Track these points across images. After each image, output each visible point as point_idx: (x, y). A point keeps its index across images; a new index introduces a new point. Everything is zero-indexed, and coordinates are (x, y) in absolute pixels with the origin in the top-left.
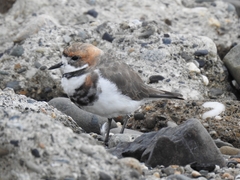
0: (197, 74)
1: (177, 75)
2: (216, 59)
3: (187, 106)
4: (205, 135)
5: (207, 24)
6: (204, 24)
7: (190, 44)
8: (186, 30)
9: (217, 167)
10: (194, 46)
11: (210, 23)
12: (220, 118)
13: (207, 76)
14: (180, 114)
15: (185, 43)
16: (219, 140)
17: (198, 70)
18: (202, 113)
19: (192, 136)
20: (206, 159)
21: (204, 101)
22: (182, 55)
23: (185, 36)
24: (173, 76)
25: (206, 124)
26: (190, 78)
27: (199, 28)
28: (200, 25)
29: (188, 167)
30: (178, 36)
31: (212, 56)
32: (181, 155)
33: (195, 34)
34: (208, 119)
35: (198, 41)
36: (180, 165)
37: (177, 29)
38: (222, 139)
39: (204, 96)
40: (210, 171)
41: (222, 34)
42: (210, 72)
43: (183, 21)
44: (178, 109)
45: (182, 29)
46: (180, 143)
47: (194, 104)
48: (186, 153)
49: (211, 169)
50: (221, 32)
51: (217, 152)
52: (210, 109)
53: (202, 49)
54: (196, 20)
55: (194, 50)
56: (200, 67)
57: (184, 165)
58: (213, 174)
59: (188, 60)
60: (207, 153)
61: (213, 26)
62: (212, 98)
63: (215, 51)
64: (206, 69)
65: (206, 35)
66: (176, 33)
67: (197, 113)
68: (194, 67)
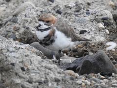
0: (103, 29)
1: (93, 30)
2: (112, 21)
3: (98, 44)
4: (107, 58)
5: (108, 4)
6: (106, 4)
7: (99, 14)
8: (98, 7)
9: (113, 74)
10: (101, 15)
11: (110, 4)
12: (114, 50)
13: (108, 30)
14: (95, 49)
15: (97, 14)
16: (114, 61)
17: (104, 27)
18: (106, 48)
19: (100, 59)
20: (108, 70)
21: (107, 42)
22: (96, 20)
23: (97, 11)
24: (91, 30)
25: (108, 53)
26: (100, 31)
27: (104, 7)
28: (104, 5)
29: (99, 74)
30: (93, 11)
31: (110, 20)
32: (95, 69)
33: (102, 9)
34: (109, 51)
35: (103, 13)
36: (95, 73)
37: (93, 7)
38: (116, 60)
39: (107, 40)
40: (110, 76)
41: (116, 9)
42: (110, 28)
43: (96, 3)
44: (94, 46)
45: (96, 7)
46: (95, 62)
47: (101, 44)
48: (98, 67)
49: (110, 75)
50: (115, 8)
51: (113, 66)
52: (110, 46)
53: (105, 16)
54: (102, 2)
55: (101, 17)
56: (104, 25)
57: (97, 73)
58: (111, 77)
59: (99, 22)
60: (108, 67)
61: (111, 5)
62: (111, 41)
63: (112, 17)
64: (107, 26)
65: (107, 10)
66: (92, 9)
67: (103, 48)
68: (101, 25)
